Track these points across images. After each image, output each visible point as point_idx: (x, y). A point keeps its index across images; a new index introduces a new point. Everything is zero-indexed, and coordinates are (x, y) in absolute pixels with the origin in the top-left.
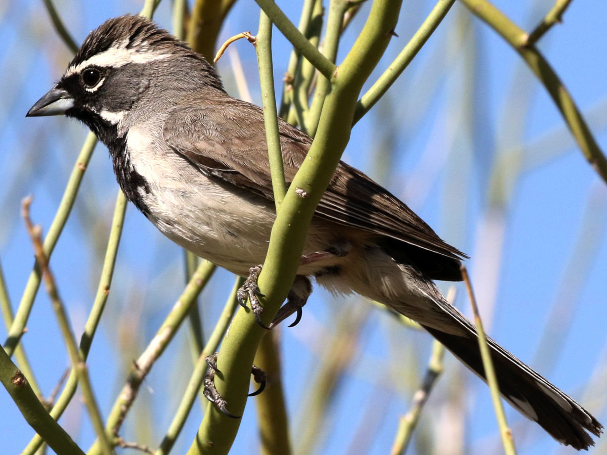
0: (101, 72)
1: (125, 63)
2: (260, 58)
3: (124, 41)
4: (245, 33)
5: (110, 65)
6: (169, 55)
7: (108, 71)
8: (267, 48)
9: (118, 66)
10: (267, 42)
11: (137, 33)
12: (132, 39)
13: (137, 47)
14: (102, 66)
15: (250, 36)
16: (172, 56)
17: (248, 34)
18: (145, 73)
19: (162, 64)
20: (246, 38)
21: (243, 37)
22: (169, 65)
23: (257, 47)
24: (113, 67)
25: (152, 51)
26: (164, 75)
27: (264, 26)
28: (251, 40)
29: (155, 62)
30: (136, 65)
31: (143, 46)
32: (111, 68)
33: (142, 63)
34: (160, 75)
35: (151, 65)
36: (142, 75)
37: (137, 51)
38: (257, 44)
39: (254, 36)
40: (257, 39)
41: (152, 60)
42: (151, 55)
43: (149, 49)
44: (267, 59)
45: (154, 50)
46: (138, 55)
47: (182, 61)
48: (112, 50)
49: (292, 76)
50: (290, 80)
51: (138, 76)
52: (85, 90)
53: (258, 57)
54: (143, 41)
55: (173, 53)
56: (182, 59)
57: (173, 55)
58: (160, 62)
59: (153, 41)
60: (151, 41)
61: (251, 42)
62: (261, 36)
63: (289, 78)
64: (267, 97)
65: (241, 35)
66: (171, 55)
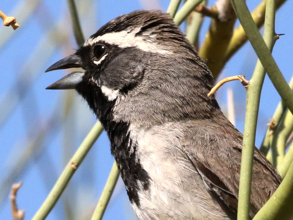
0: (107, 48)
1: (129, 46)
2: (249, 101)
3: (136, 29)
4: (240, 76)
5: (116, 44)
6: (171, 53)
7: (113, 48)
8: (257, 93)
9: (123, 46)
10: (258, 88)
11: (151, 26)
12: (144, 29)
13: (145, 37)
14: (109, 43)
15: (244, 79)
16: (172, 55)
17: (243, 78)
18: (144, 60)
19: (161, 59)
20: (240, 80)
21: (237, 80)
22: (166, 62)
23: (248, 91)
24: (119, 46)
25: (157, 43)
26: (159, 70)
27: (258, 73)
28: (244, 84)
29: (156, 54)
30: (139, 50)
31: (151, 38)
32: (116, 47)
33: (145, 50)
34: (156, 68)
35: (151, 56)
36: (140, 61)
37: (144, 40)
38: (249, 88)
39: (247, 80)
40: (250, 83)
41: (155, 52)
42: (154, 47)
43: (154, 42)
44: (255, 102)
45: (159, 43)
46: (143, 43)
47: (180, 63)
48: (124, 33)
49: (276, 123)
50: (273, 126)
51: (136, 61)
52: (93, 62)
53: (247, 100)
54: (153, 33)
55: (175, 52)
56: (180, 60)
57: (175, 54)
58: (160, 56)
59: (162, 37)
60: (160, 36)
61: (244, 85)
62: (253, 81)
63: (273, 124)
64: (248, 136)
65: (236, 77)
66: (172, 53)
